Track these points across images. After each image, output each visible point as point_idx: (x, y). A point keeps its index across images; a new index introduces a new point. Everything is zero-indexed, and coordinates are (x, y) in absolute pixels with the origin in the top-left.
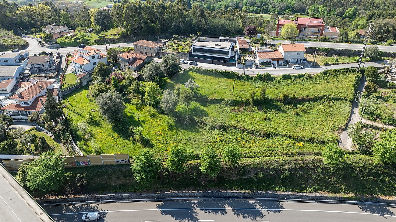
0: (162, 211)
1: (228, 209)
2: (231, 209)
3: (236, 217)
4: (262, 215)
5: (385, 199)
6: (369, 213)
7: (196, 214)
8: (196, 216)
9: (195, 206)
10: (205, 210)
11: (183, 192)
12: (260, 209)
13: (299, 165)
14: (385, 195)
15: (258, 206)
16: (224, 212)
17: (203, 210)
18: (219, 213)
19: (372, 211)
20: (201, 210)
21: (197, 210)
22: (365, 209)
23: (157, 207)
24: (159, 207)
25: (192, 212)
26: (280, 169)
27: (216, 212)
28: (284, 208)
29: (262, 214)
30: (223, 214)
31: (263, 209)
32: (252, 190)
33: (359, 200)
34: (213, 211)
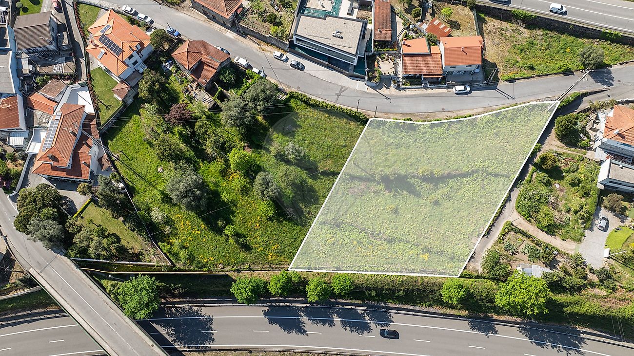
0: (269, 319)
1: (337, 319)
2: (340, 319)
3: (343, 329)
4: (370, 329)
5: (497, 318)
6: (475, 332)
7: (303, 324)
8: (304, 328)
9: (303, 314)
10: (313, 320)
11: (290, 299)
12: (369, 321)
13: (417, 287)
14: (498, 315)
15: (367, 318)
16: (331, 323)
17: (311, 319)
18: (327, 324)
19: (479, 330)
20: (309, 319)
21: (305, 319)
22: (473, 327)
23: (264, 314)
24: (266, 314)
25: (300, 322)
26: (395, 289)
27: (324, 322)
28: (393, 322)
29: (369, 327)
30: (331, 326)
31: (372, 322)
32: (363, 301)
33: (471, 318)
34: (321, 321)
